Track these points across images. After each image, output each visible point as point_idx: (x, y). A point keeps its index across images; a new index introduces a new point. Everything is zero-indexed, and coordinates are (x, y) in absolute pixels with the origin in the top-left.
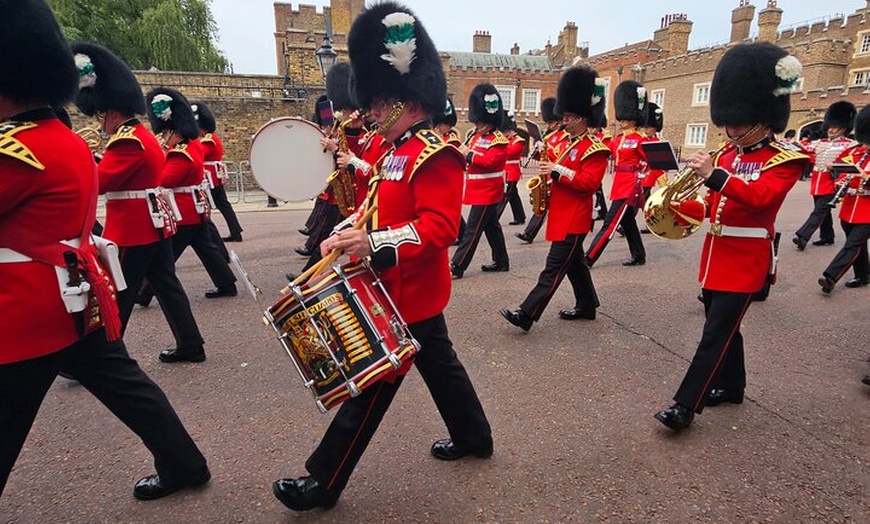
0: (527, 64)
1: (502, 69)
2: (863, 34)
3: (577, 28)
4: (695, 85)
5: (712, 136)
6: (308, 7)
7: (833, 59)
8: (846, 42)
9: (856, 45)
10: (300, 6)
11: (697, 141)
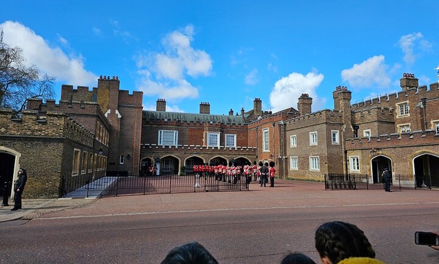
0: (229, 120)
1: (211, 122)
2: (399, 105)
3: (261, 101)
4: (310, 133)
5: (322, 164)
6: (83, 87)
7: (384, 119)
8: (391, 109)
9: (396, 111)
10: (78, 87)
11: (316, 168)
